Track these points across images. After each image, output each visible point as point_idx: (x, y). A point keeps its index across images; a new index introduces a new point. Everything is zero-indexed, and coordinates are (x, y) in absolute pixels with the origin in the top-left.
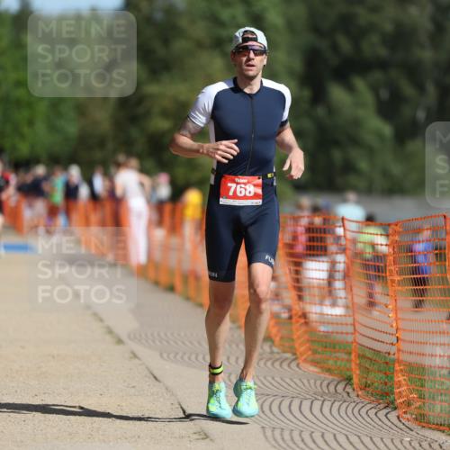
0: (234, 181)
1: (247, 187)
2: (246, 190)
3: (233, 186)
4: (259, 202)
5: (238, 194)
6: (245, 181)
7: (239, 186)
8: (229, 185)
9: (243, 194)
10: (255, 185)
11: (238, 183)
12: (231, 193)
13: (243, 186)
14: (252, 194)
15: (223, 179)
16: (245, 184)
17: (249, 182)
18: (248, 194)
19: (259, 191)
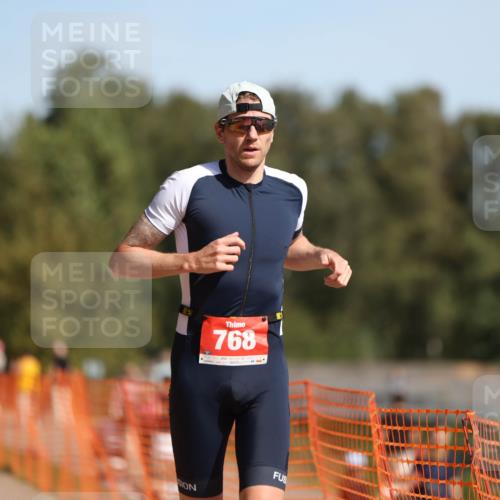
0: (223, 326)
1: (245, 334)
2: (243, 339)
3: (221, 333)
4: (262, 359)
5: (231, 346)
6: (243, 325)
7: (231, 334)
8: (216, 332)
9: (237, 347)
10: (257, 332)
11: (229, 329)
12: (218, 346)
13: (238, 333)
14: (252, 347)
15: (205, 323)
16: (241, 330)
17: (247, 327)
18: (246, 347)
19: (264, 341)
